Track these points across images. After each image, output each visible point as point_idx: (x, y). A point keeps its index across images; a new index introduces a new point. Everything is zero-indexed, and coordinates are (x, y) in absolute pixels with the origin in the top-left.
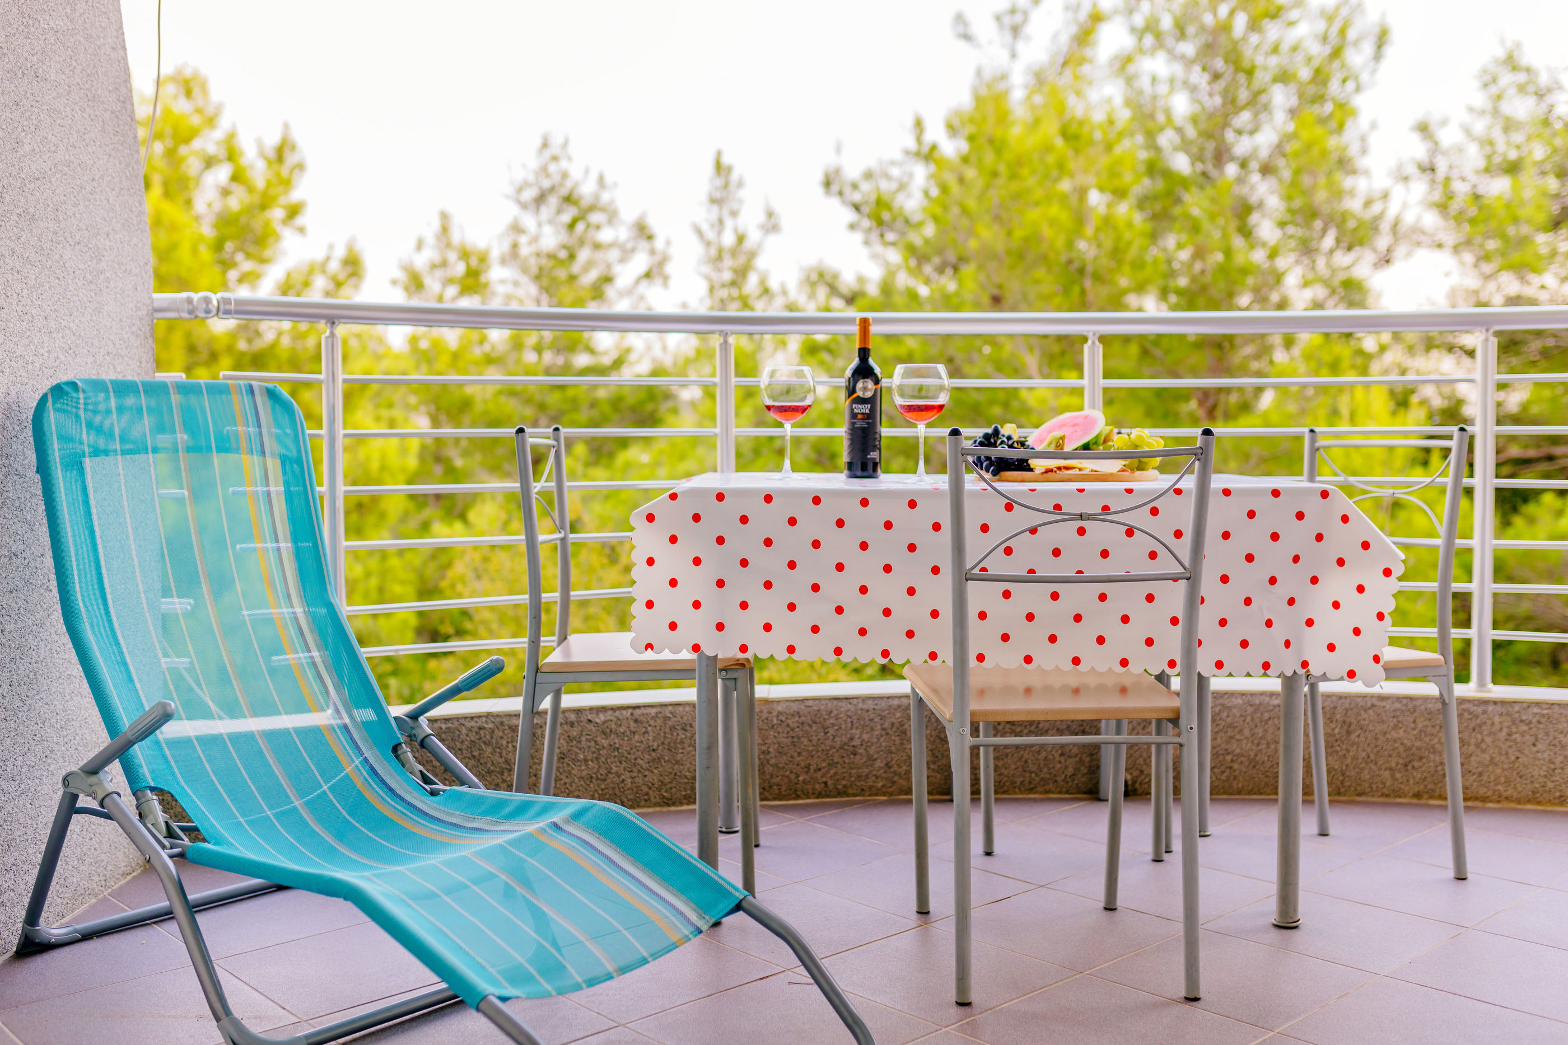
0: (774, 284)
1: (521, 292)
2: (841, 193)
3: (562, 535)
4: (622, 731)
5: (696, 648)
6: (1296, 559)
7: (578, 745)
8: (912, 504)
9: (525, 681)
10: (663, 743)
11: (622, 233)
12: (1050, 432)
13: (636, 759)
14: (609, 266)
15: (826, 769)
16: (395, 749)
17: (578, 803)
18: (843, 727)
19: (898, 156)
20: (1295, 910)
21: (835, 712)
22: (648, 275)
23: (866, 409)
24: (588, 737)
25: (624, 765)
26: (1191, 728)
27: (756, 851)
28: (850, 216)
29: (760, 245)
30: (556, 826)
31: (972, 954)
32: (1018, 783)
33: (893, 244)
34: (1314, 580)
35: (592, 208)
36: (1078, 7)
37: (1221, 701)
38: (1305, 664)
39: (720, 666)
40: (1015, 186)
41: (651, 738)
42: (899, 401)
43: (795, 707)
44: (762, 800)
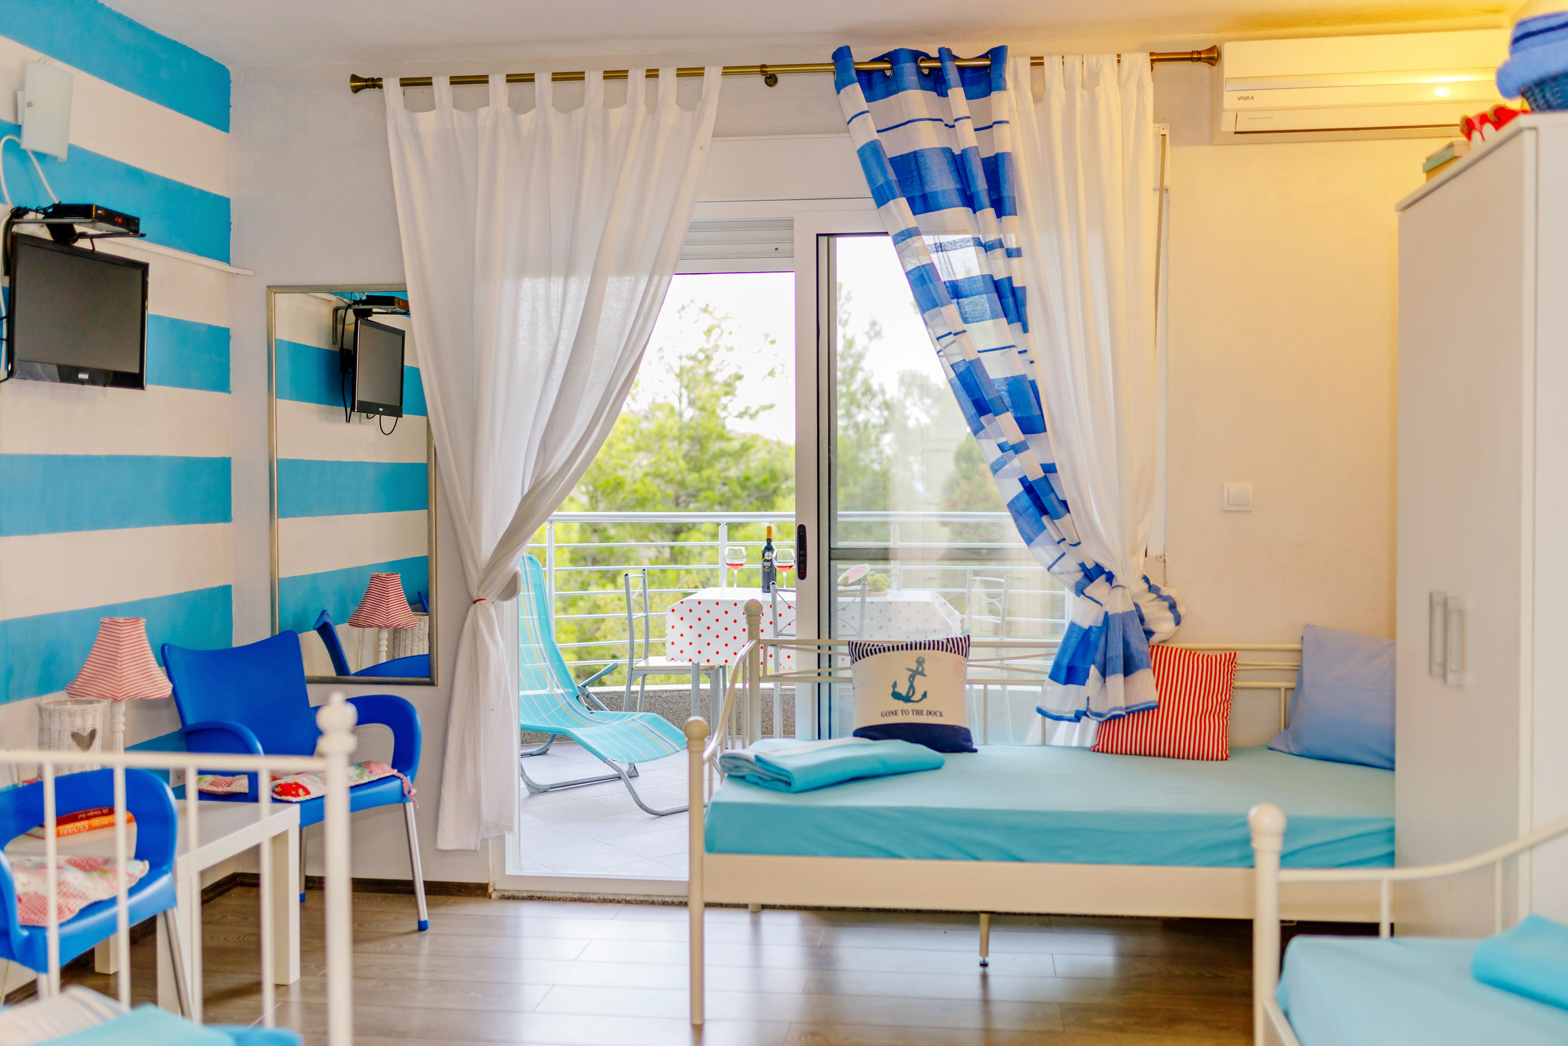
3: (646, 615)
5: (692, 661)
9: (627, 673)
16: (577, 698)
17: (641, 714)
23: (769, 564)
29: (866, 348)
30: (634, 720)
39: (701, 668)
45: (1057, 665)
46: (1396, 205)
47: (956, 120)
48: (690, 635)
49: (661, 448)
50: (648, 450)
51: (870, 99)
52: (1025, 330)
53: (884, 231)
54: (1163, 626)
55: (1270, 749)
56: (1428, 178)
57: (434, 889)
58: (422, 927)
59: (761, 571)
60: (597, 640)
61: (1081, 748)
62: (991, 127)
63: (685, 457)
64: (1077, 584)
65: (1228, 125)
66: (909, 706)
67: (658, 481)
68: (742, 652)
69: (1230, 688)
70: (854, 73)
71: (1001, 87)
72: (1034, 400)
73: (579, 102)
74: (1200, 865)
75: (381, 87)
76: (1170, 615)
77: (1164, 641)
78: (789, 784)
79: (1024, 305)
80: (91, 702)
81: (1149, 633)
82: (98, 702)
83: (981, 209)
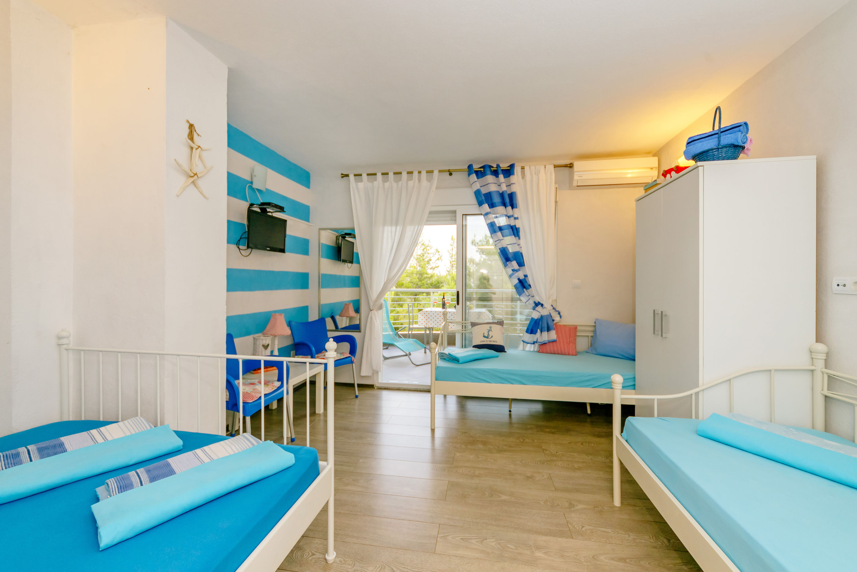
11: (433, 251)
14: (431, 258)
17: (412, 339)
22: (438, 259)
45: (528, 329)
46: (635, 200)
47: (501, 183)
48: (424, 320)
49: (412, 276)
50: (409, 276)
51: (478, 178)
52: (519, 239)
53: (481, 213)
54: (557, 318)
55: (587, 352)
56: (645, 192)
57: (360, 386)
58: (357, 397)
59: (442, 304)
60: (398, 320)
61: (534, 351)
62: (510, 185)
63: (418, 278)
64: (533, 307)
65: (575, 184)
66: (488, 340)
67: (411, 284)
68: (443, 324)
69: (576, 336)
70: (473, 171)
71: (513, 174)
72: (521, 257)
73: (400, 180)
74: (577, 387)
75: (349, 176)
76: (558, 316)
77: (556, 323)
78: (458, 361)
79: (519, 232)
80: (268, 336)
81: (553, 320)
82: (270, 336)
83: (507, 207)
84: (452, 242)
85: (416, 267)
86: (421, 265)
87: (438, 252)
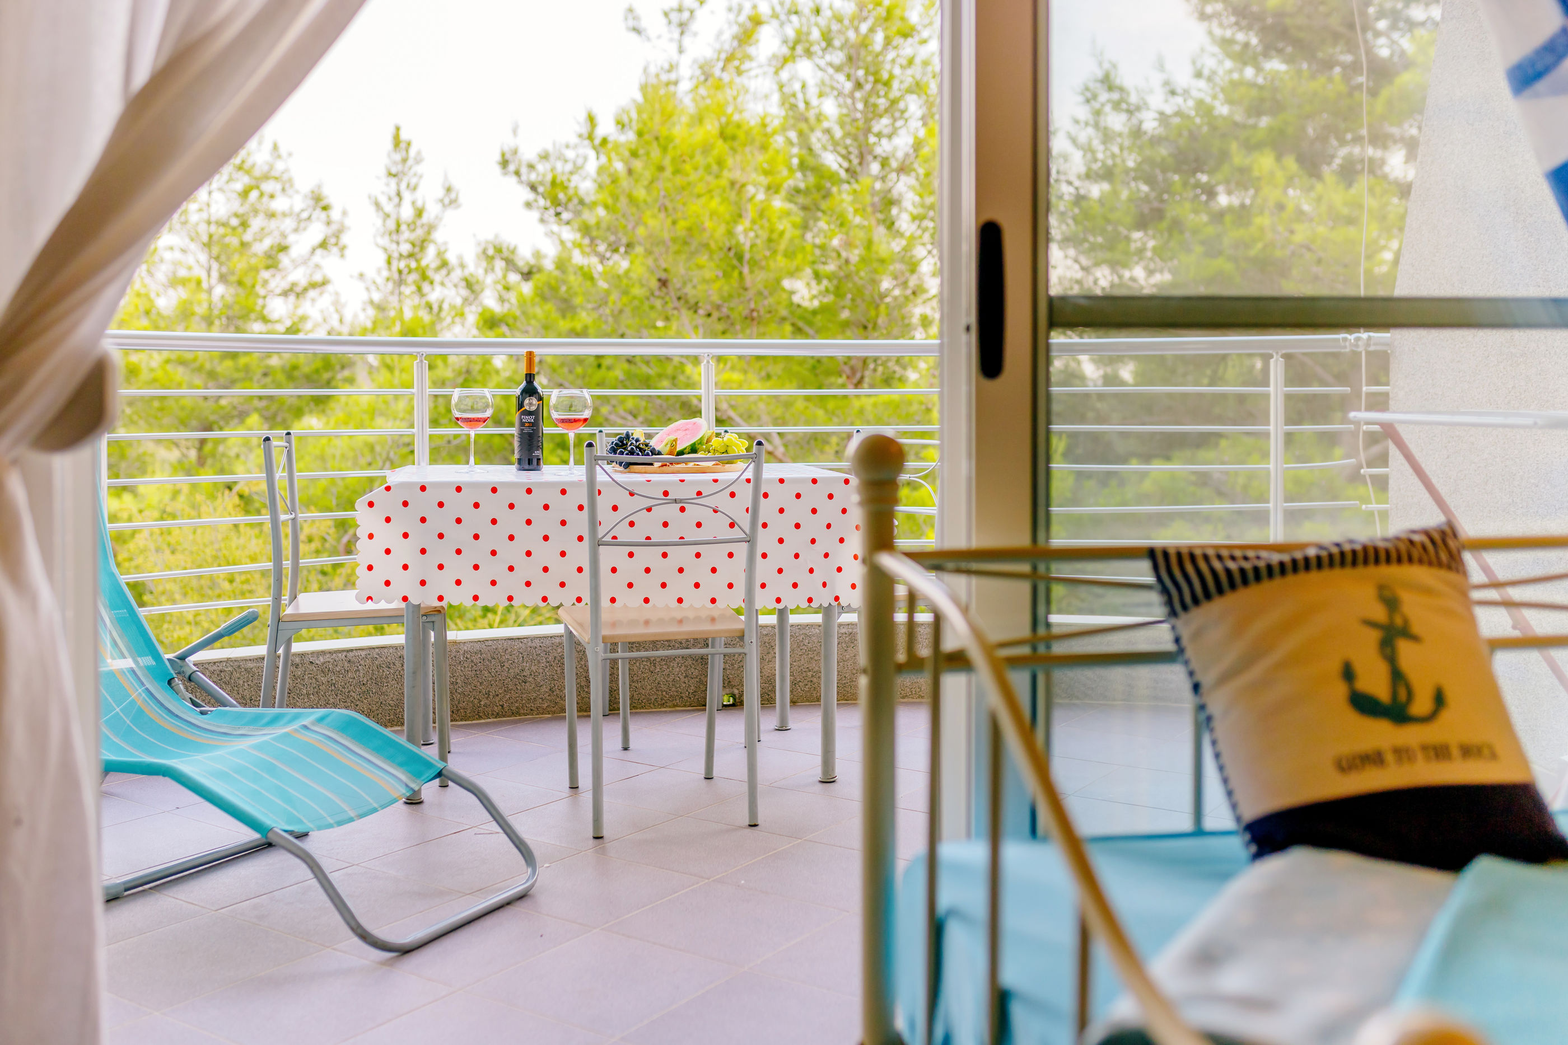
0: (452, 257)
1: (191, 260)
2: (517, 173)
3: (293, 516)
4: (338, 670)
5: (405, 599)
6: (829, 526)
7: (302, 682)
8: (563, 492)
9: (269, 628)
10: (371, 679)
11: (298, 203)
12: (669, 435)
13: (349, 692)
14: (284, 236)
15: (503, 695)
16: (170, 682)
18: (516, 661)
19: (574, 140)
20: (833, 770)
21: (509, 650)
22: (323, 245)
23: (531, 419)
24: (310, 675)
25: (340, 697)
26: (751, 642)
27: (449, 755)
28: (528, 195)
30: (305, 727)
31: (605, 808)
32: (653, 699)
33: (568, 223)
34: (842, 540)
35: (266, 177)
36: (740, 9)
37: (804, 631)
38: (837, 599)
39: (422, 612)
40: (679, 180)
41: (361, 675)
42: (555, 415)
43: (477, 646)
44: (452, 721)
48: (406, 552)
66: (1410, 735)
84: (398, 157)
85: (205, 285)
86: (233, 273)
87: (325, 208)
